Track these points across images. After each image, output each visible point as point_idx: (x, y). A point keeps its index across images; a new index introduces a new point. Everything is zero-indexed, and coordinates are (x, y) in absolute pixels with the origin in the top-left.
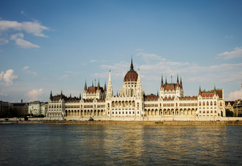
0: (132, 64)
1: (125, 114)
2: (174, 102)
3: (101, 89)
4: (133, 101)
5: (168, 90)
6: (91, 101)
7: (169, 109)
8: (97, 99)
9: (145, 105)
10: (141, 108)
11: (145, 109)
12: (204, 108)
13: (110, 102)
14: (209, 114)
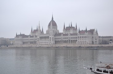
1: (45, 43)
5: (67, 30)
9: (55, 38)
10: (52, 40)
11: (55, 41)
12: (80, 40)
13: (39, 37)
14: (82, 43)
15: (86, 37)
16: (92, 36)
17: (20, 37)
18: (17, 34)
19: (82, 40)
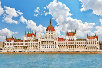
0: (50, 22)
1: (49, 48)
3: (34, 34)
4: (53, 41)
6: (29, 41)
7: (71, 46)
8: (32, 40)
9: (59, 43)
11: (59, 46)
17: (12, 41)
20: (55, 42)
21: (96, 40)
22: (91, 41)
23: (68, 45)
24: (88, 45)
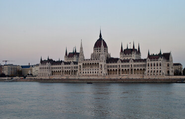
1: (92, 73)
2: (130, 64)
4: (98, 63)
5: (126, 54)
9: (108, 66)
10: (103, 69)
11: (108, 70)
12: (151, 68)
13: (81, 64)
14: (155, 73)
15: (160, 65)
16: (167, 63)
17: (47, 63)
18: (41, 60)
19: (154, 68)
20: (100, 64)
21: (160, 60)
22: (154, 62)
23: (121, 69)
24: (149, 69)
